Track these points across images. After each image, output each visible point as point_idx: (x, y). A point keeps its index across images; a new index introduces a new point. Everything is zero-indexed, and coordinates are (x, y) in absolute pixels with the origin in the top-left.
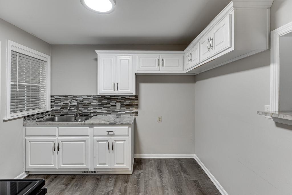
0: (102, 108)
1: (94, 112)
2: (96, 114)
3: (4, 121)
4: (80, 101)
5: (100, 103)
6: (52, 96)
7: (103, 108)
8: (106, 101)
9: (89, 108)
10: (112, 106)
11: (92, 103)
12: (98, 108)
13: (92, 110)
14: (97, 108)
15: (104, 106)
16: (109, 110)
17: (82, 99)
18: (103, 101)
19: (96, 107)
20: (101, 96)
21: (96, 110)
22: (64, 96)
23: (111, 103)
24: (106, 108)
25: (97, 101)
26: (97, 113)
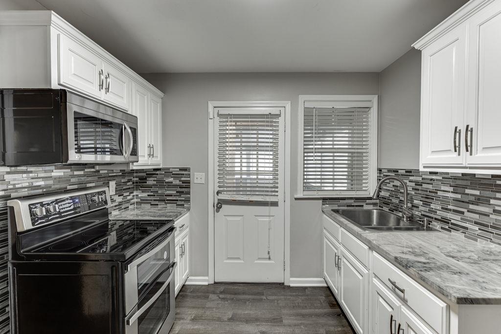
0: (463, 213)
1: (445, 221)
2: (447, 227)
3: (296, 199)
4: (417, 183)
5: (459, 196)
6: (380, 170)
7: (467, 214)
8: (477, 193)
9: (432, 206)
10: (495, 211)
11: (440, 193)
12: (454, 211)
13: (438, 212)
14: (450, 210)
15: (471, 207)
16: (487, 226)
17: (420, 179)
18: (467, 191)
19: (450, 207)
20: (463, 174)
21: (449, 215)
22: (394, 171)
23: (492, 201)
24: (477, 216)
25: (451, 189)
26: (452, 224)
